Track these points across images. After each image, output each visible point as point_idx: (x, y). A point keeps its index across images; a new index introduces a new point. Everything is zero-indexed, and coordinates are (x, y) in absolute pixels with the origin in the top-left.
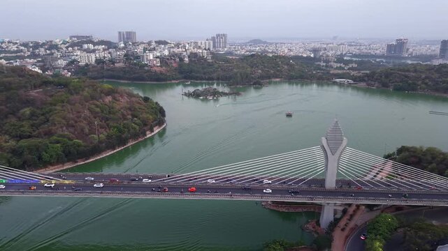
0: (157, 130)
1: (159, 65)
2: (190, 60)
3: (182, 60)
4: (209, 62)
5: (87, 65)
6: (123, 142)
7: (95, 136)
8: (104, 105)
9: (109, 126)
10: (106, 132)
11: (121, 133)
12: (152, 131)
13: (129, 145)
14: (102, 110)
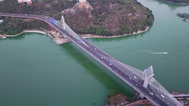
0: (139, 32)
7: (114, 29)
8: (126, 17)
9: (120, 27)
10: (118, 29)
11: (123, 30)
12: (137, 32)
13: (124, 35)
14: (123, 20)
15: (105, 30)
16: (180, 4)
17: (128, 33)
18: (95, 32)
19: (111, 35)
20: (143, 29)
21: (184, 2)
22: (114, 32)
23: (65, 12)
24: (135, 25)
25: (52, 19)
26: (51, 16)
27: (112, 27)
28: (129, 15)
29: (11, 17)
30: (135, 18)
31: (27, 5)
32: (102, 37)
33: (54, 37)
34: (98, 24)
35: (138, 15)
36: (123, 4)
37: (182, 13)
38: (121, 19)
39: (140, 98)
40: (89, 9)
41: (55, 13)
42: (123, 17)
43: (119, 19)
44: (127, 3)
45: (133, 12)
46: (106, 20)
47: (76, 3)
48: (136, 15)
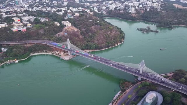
0: (119, 44)
1: (135, 13)
2: (150, 10)
3: (146, 10)
4: (158, 12)
5: (111, 10)
6: (109, 47)
7: (103, 44)
8: (107, 35)
9: (106, 42)
10: (105, 43)
11: (109, 44)
12: (117, 44)
13: (110, 47)
14: (106, 37)
15: (97, 45)
16: (136, 21)
17: (112, 46)
18: (90, 48)
19: (102, 48)
20: (121, 42)
21: (138, 20)
22: (103, 46)
23: (59, 35)
24: (115, 39)
25: (52, 42)
26: (50, 40)
27: (101, 43)
28: (109, 33)
29: (10, 44)
30: (113, 35)
31: (23, 33)
32: (95, 50)
33: (60, 56)
34: (90, 42)
35: (114, 33)
36: (101, 25)
37: (140, 28)
38: (105, 37)
39: (139, 81)
40: (77, 31)
41: (52, 37)
42: (106, 35)
43: (104, 37)
44: (103, 24)
45: (111, 30)
46: (95, 38)
47: (64, 27)
48: (113, 33)
